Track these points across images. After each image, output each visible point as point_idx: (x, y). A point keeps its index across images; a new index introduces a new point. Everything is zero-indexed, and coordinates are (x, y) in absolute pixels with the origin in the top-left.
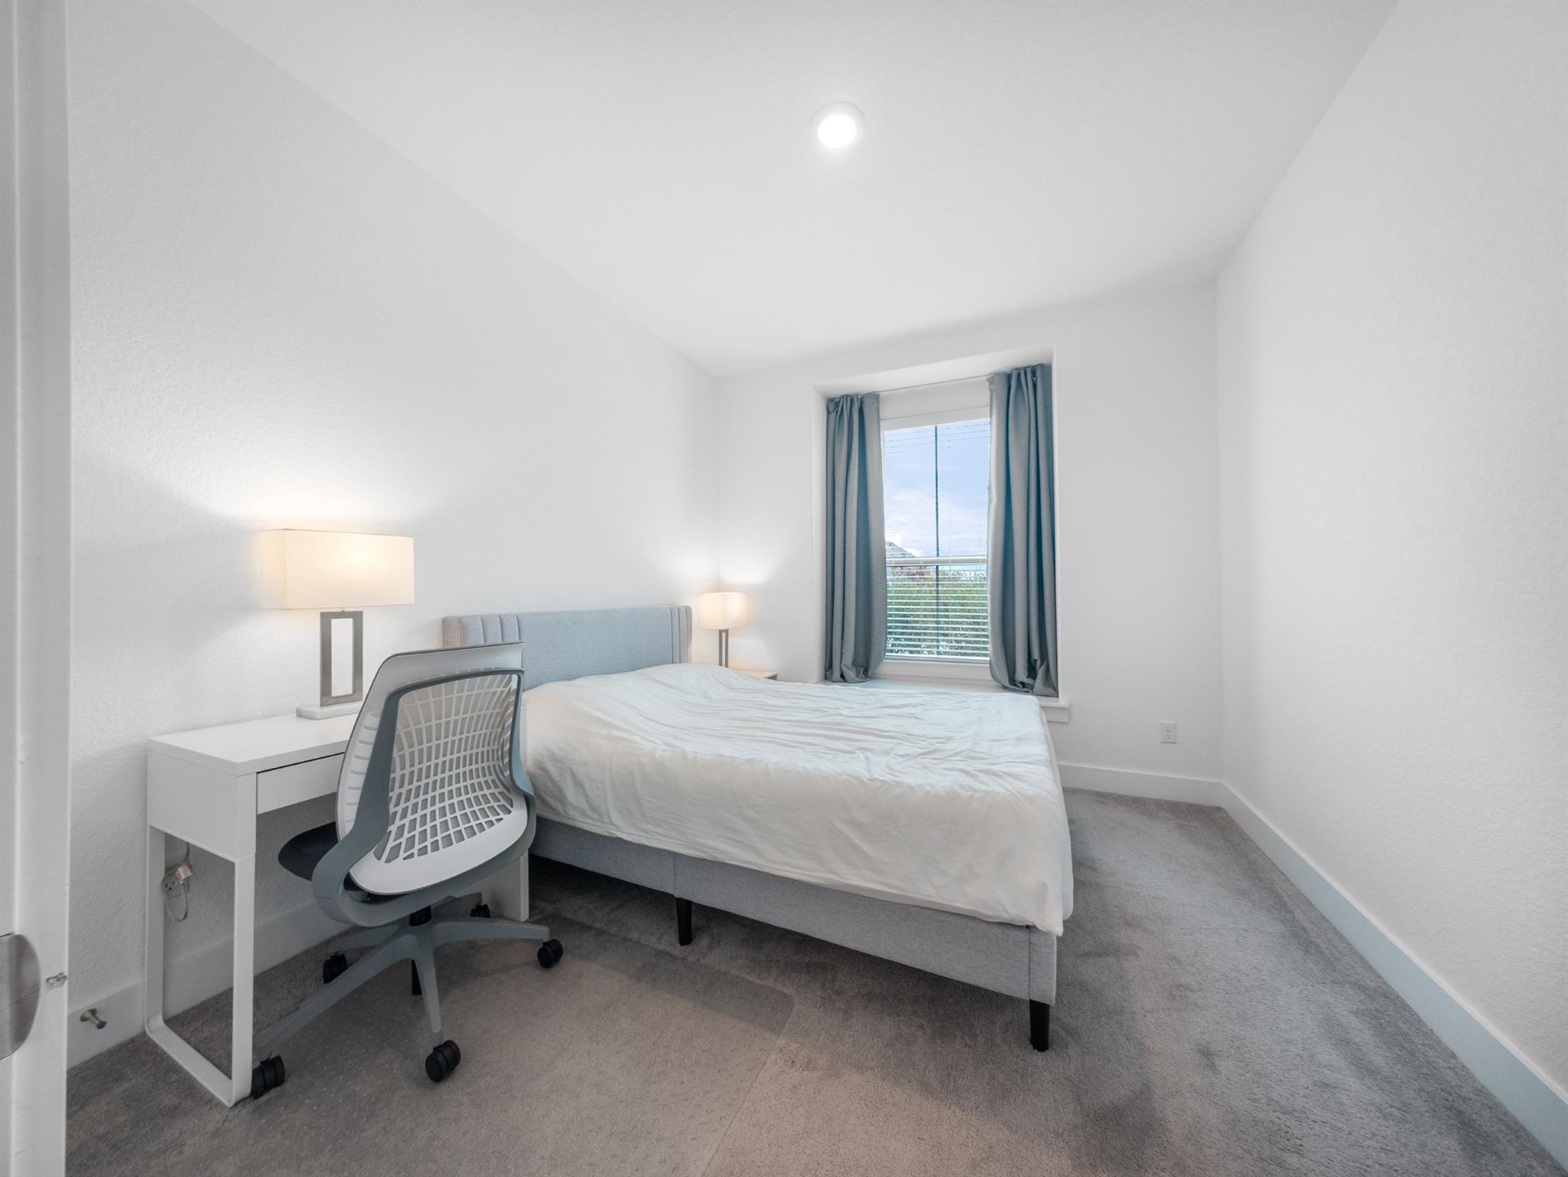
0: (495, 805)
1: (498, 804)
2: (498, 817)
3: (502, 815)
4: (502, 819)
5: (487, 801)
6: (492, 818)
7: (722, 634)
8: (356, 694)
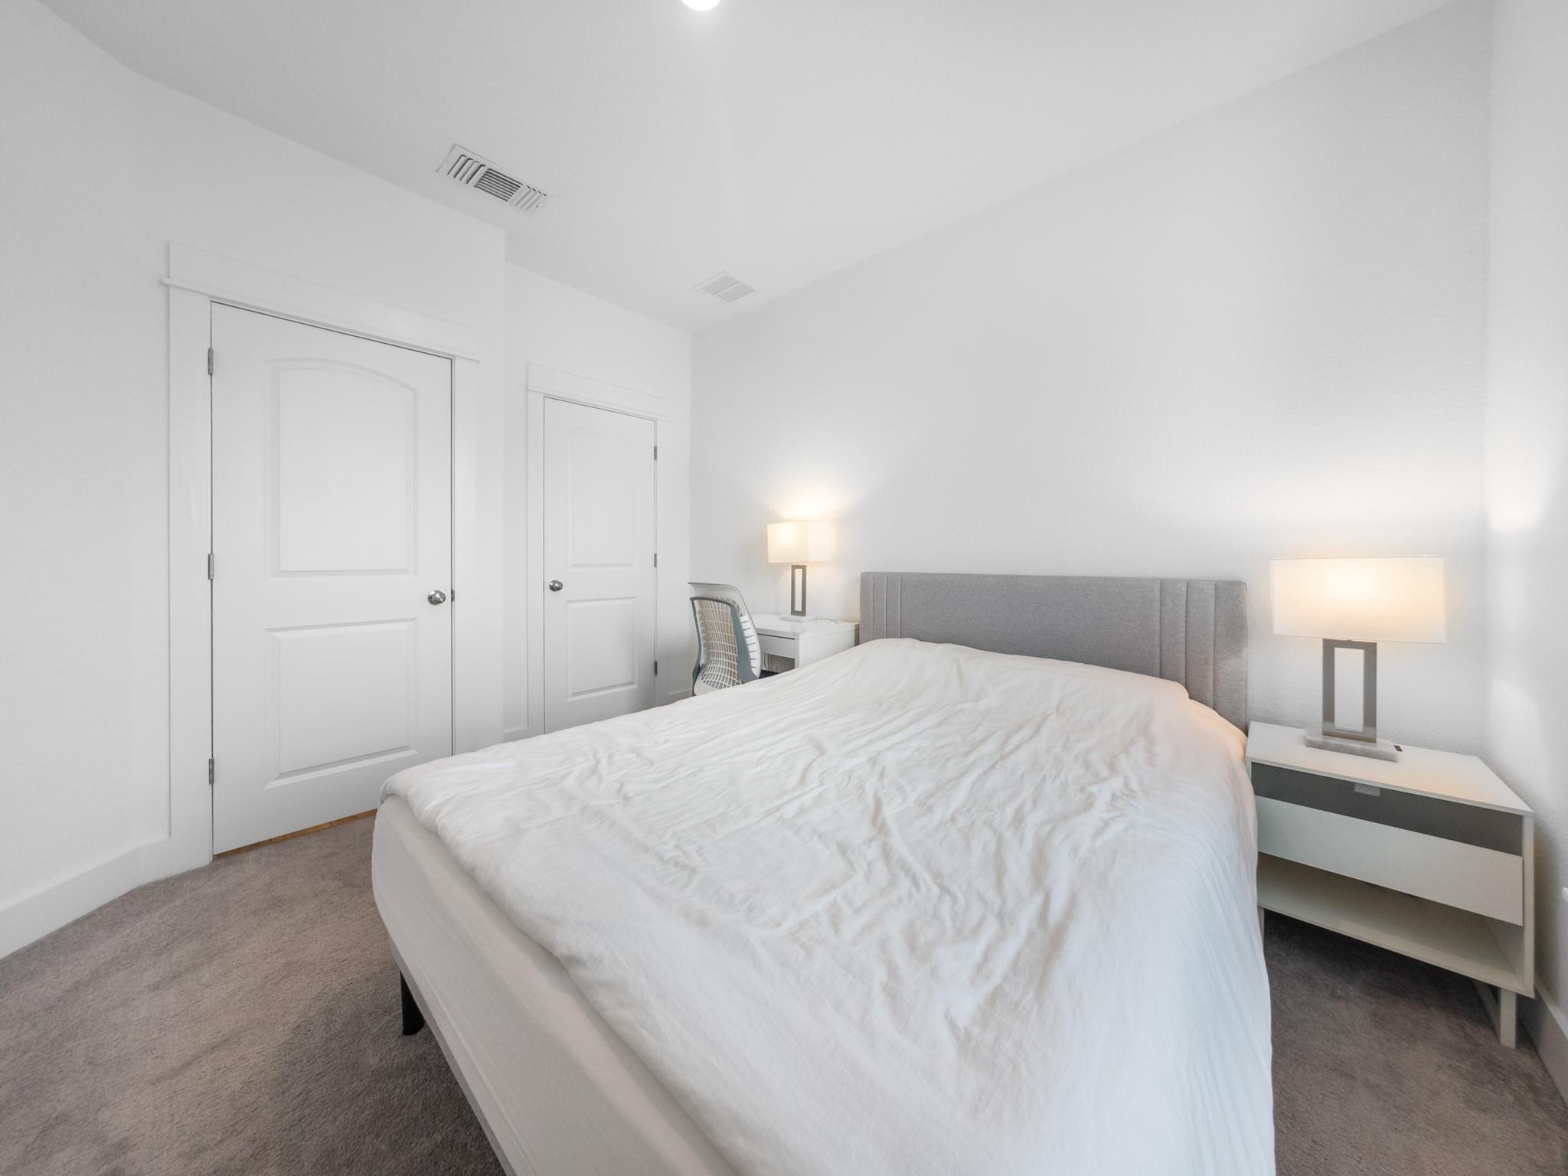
7: (1337, 650)
8: (803, 613)
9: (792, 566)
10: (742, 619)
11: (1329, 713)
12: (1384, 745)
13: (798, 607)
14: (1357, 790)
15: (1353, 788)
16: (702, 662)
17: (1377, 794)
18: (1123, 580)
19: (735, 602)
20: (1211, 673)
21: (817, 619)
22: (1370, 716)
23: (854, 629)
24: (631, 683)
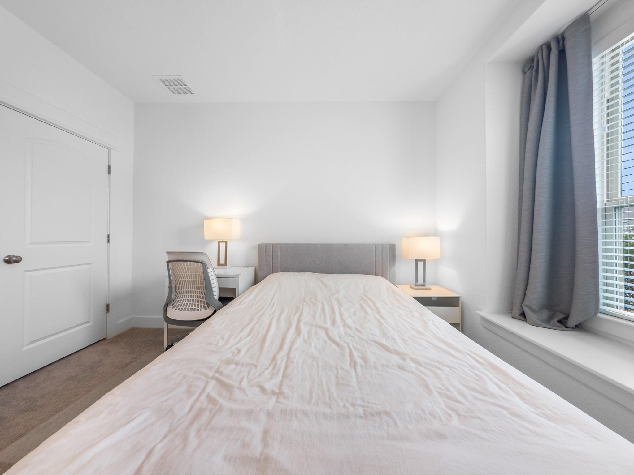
0: (203, 305)
1: (204, 305)
2: (201, 309)
3: (203, 309)
4: (202, 310)
5: (201, 303)
6: (199, 309)
7: (418, 262)
8: (225, 264)
9: (218, 241)
10: (209, 270)
11: (417, 280)
12: (427, 286)
13: (222, 261)
14: (433, 299)
15: (432, 299)
16: (173, 297)
17: (436, 299)
18: (365, 244)
19: (204, 262)
20: (388, 272)
21: (232, 267)
22: (424, 280)
23: (254, 270)
24: (88, 322)
